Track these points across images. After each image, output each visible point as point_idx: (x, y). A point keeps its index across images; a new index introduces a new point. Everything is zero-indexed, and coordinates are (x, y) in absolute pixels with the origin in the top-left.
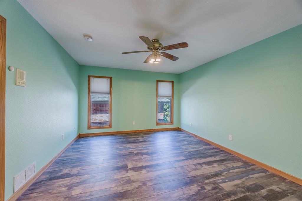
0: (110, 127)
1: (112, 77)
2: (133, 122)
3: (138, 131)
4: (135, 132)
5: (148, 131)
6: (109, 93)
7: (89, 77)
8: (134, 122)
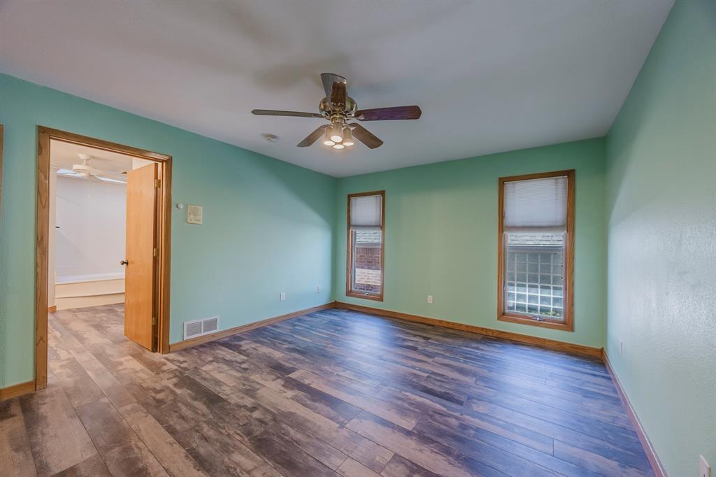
0: (381, 299)
1: (384, 191)
2: (429, 297)
3: (440, 321)
4: (431, 323)
5: (470, 330)
6: (380, 226)
7: (349, 197)
8: (430, 299)
